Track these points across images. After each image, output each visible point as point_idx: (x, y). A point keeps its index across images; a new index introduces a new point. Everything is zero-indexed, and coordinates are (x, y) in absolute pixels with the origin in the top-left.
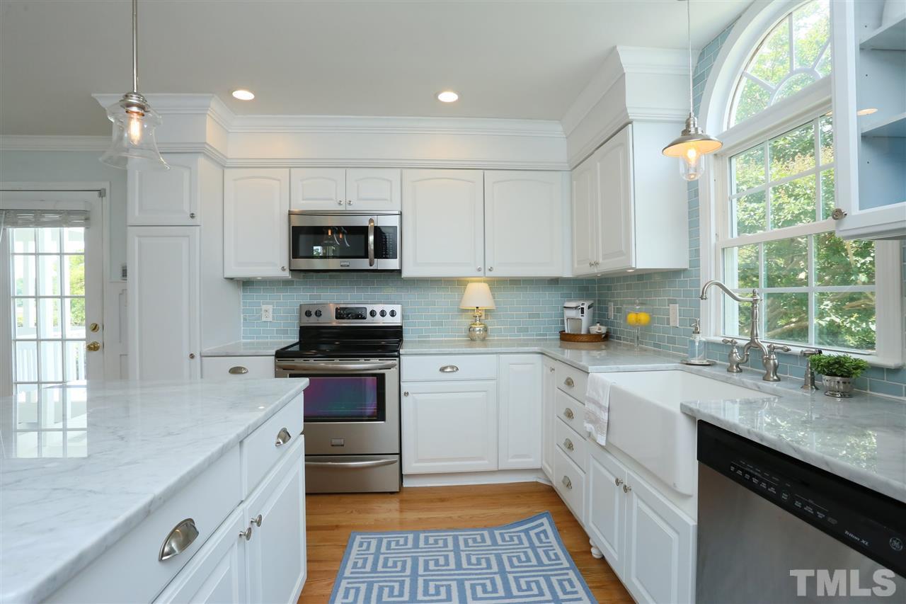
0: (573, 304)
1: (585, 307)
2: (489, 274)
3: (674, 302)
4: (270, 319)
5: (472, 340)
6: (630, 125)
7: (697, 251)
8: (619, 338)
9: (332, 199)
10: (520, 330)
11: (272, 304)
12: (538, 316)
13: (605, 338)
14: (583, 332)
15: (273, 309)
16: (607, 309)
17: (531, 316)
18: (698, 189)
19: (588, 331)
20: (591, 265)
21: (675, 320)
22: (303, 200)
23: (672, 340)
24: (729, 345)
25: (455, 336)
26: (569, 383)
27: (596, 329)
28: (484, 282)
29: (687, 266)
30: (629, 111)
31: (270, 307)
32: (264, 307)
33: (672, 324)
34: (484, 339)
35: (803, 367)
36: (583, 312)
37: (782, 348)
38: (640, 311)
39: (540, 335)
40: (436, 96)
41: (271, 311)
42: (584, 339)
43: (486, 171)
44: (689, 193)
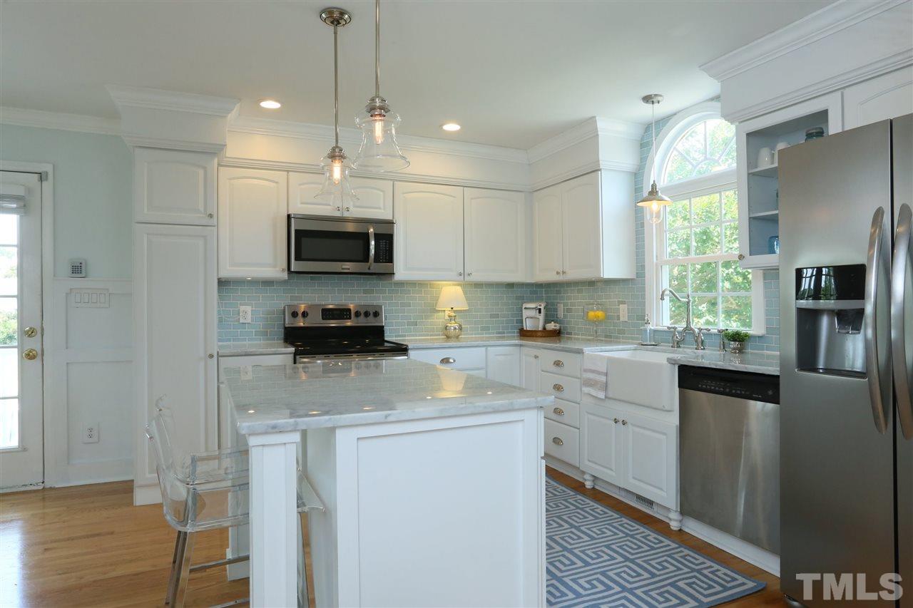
0: (533, 305)
1: (542, 308)
2: (467, 278)
3: (623, 303)
4: (249, 321)
5: (448, 337)
6: (600, 172)
7: (643, 267)
8: (570, 334)
9: (329, 205)
10: (483, 329)
11: (251, 305)
12: (497, 316)
13: (557, 334)
14: (540, 328)
15: (252, 310)
16: (556, 310)
17: (492, 316)
18: (643, 223)
19: (544, 328)
20: (558, 273)
21: (624, 316)
22: (302, 203)
23: (622, 332)
24: (671, 331)
25: (428, 335)
26: (558, 364)
27: (551, 326)
28: (458, 285)
29: (635, 277)
30: (601, 162)
31: (248, 309)
32: (242, 308)
33: (622, 319)
34: (457, 337)
35: (718, 341)
36: (540, 312)
37: (706, 329)
38: (598, 309)
39: (499, 333)
40: (441, 126)
41: (249, 313)
42: (539, 334)
43: (465, 188)
44: (636, 224)
